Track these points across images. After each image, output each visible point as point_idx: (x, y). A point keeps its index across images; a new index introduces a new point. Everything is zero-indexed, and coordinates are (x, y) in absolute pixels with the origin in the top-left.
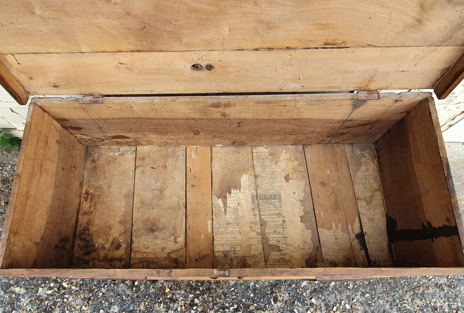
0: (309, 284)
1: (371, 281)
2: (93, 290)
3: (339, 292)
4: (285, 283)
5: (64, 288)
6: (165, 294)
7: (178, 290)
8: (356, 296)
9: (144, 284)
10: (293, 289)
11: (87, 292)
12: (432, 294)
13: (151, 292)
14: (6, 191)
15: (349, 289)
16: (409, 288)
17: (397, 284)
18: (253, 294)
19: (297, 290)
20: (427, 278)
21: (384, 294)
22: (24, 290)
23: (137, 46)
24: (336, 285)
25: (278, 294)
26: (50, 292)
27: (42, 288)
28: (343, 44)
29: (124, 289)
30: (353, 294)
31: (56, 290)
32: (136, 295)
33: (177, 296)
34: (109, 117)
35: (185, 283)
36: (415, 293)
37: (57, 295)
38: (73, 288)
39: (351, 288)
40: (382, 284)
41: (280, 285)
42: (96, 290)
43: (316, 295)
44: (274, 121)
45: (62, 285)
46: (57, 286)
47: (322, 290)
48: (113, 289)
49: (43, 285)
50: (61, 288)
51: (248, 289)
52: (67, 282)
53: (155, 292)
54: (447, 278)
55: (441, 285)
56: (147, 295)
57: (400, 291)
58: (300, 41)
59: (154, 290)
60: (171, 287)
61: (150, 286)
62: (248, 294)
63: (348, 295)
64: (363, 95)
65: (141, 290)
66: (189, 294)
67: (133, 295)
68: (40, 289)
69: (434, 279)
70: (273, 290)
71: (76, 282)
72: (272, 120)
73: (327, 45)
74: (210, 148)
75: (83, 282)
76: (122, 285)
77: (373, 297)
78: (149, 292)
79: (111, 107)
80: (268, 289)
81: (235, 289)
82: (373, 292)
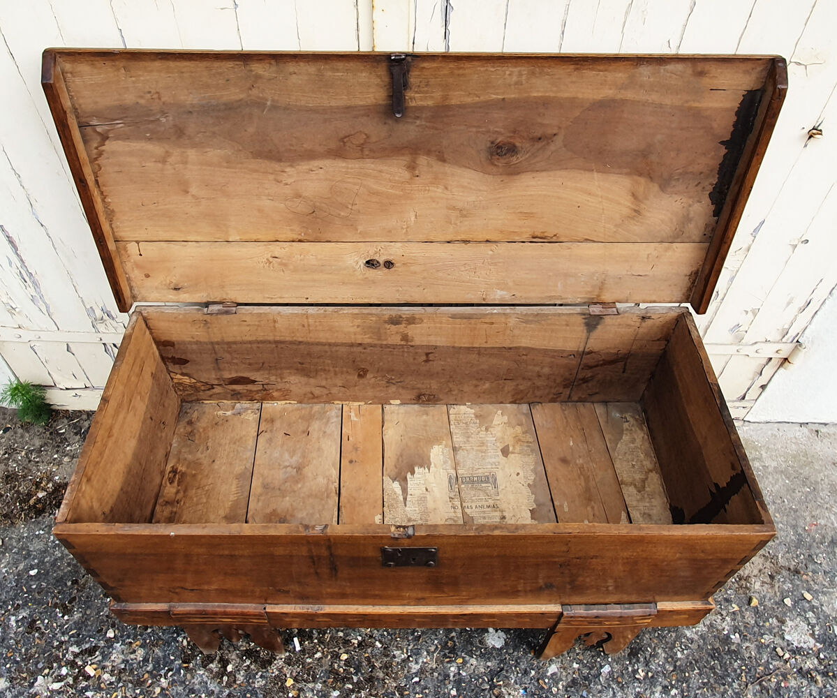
0: (562, 670)
1: (678, 663)
2: (143, 682)
3: (621, 685)
4: (516, 667)
5: (88, 678)
6: (284, 689)
7: (310, 682)
8: (654, 694)
9: (245, 670)
10: (531, 680)
11: (130, 685)
12: (795, 688)
13: (256, 686)
14: (7, 496)
15: (638, 679)
16: (750, 677)
17: (727, 670)
18: (455, 689)
19: (540, 681)
20: (780, 657)
21: (705, 689)
22: (6, 683)
23: (300, 234)
24: (613, 672)
25: (503, 690)
26: (56, 686)
27: (44, 677)
28: (554, 238)
29: (205, 680)
30: (646, 689)
31: (71, 682)
32: (227, 691)
33: (307, 695)
34: (239, 339)
35: (324, 669)
36: (763, 688)
37: (70, 693)
38: (106, 676)
39: (642, 678)
40: (699, 669)
41: (507, 671)
42: (150, 681)
43: (577, 691)
44: (480, 351)
45: (85, 671)
46: (74, 673)
47: (587, 682)
48: (183, 680)
49: (47, 671)
50: (81, 678)
51: (445, 679)
52: (95, 666)
53: (265, 685)
54: (817, 658)
55: (809, 672)
56: (248, 691)
57: (734, 684)
58: (502, 232)
59: (264, 682)
60: (297, 675)
61: (257, 674)
62: (446, 690)
63: (638, 692)
64: (596, 310)
65: (238, 682)
66: (331, 690)
67: (221, 692)
68: (40, 678)
69: (794, 660)
70: (495, 681)
71: (113, 666)
72: (475, 349)
73: (536, 239)
74: (380, 406)
75: (125, 666)
76: (201, 672)
77: (685, 694)
78: (253, 685)
79: (245, 321)
80: (484, 680)
81: (420, 681)
82: (684, 685)
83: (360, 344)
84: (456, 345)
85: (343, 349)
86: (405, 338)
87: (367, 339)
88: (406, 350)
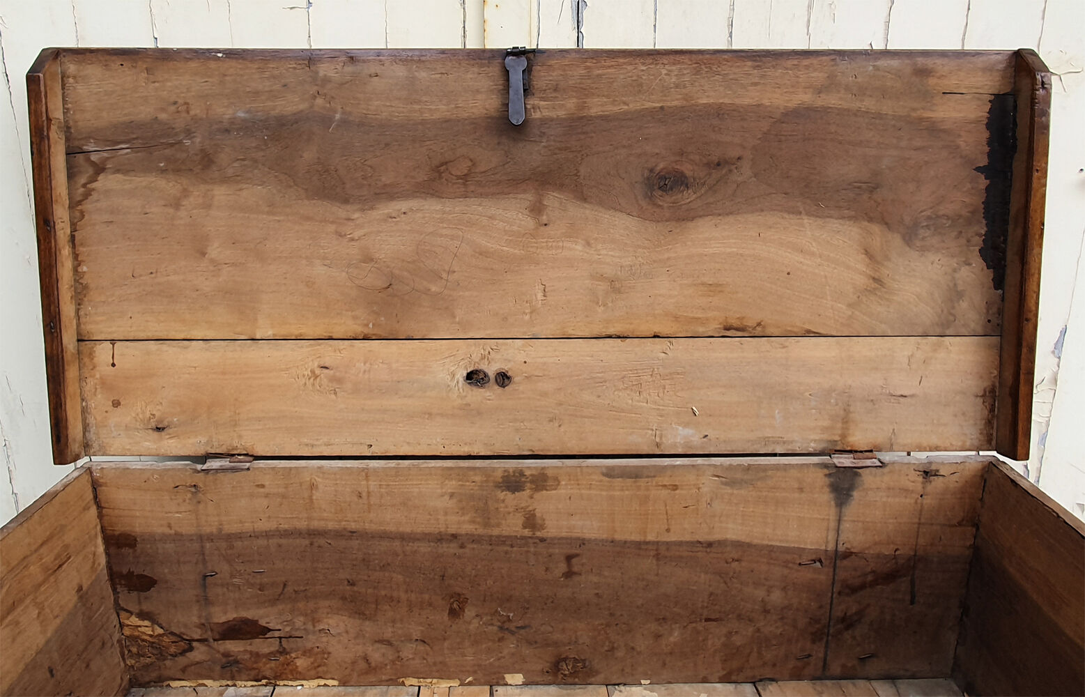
23: (367, 325)
28: (758, 329)
58: (677, 318)
64: (843, 461)
73: (731, 331)
74: (488, 687)
83: (454, 536)
84: (618, 537)
85: (424, 548)
86: (531, 521)
87: (467, 527)
88: (532, 549)
